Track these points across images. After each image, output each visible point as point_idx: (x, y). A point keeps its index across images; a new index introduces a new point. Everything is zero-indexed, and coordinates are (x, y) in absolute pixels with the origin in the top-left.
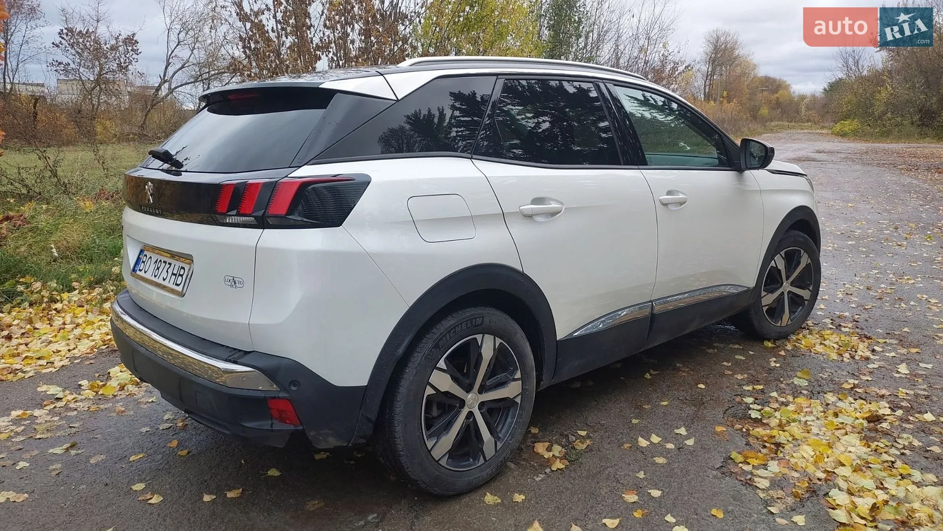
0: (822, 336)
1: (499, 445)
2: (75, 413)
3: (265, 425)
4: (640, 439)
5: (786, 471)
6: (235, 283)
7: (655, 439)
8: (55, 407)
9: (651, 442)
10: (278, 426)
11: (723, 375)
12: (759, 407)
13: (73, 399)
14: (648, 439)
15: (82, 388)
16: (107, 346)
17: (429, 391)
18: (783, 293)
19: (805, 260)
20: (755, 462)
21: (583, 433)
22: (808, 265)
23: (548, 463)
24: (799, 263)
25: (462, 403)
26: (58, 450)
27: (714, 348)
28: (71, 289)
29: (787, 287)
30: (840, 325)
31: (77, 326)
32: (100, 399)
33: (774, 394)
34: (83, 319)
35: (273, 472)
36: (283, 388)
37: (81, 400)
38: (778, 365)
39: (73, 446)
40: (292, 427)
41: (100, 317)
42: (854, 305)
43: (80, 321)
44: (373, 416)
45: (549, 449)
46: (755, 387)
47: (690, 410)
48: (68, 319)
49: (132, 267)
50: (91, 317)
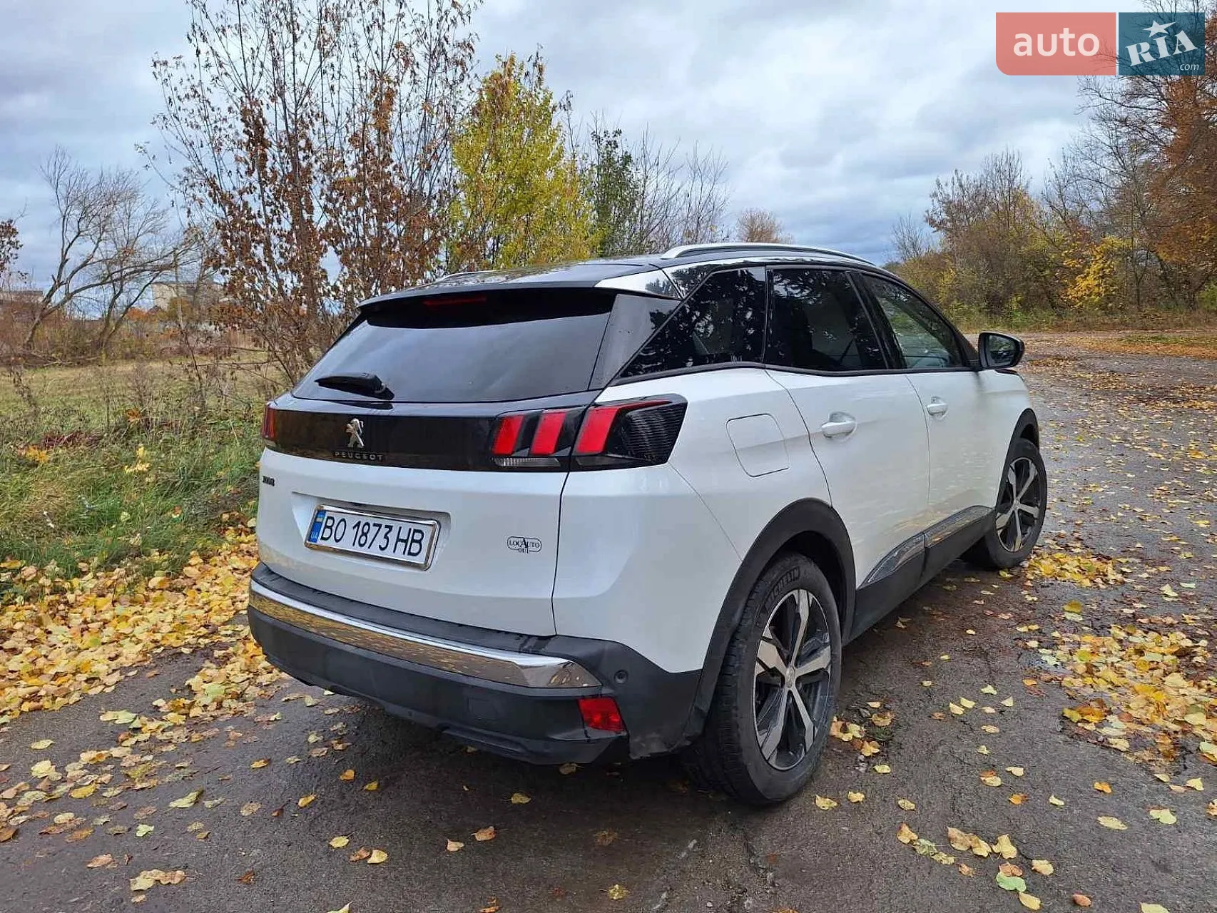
0: (1056, 561)
1: (816, 730)
2: (171, 748)
3: (578, 734)
4: (951, 705)
5: (1134, 726)
6: (527, 546)
7: (969, 704)
8: (137, 742)
9: (964, 707)
10: (596, 734)
11: (985, 616)
12: (1050, 651)
13: (158, 728)
14: (959, 704)
15: (161, 710)
16: (162, 648)
17: (759, 669)
18: (1013, 512)
19: (1033, 472)
20: (1094, 719)
21: (876, 705)
22: (1036, 477)
23: (852, 748)
24: (1028, 475)
25: (783, 679)
26: (184, 803)
27: (950, 583)
28: (80, 574)
29: (1017, 505)
30: (1067, 546)
31: (104, 624)
32: (196, 723)
33: (1056, 634)
34: (111, 613)
35: (518, 799)
36: (606, 682)
37: (170, 729)
38: (1035, 599)
39: (201, 794)
40: (613, 735)
41: (134, 609)
42: (1062, 521)
43: (107, 616)
44: (705, 707)
45: (845, 730)
46: (1030, 627)
47: (978, 662)
48: (89, 614)
49: (304, 535)
50: (119, 609)
